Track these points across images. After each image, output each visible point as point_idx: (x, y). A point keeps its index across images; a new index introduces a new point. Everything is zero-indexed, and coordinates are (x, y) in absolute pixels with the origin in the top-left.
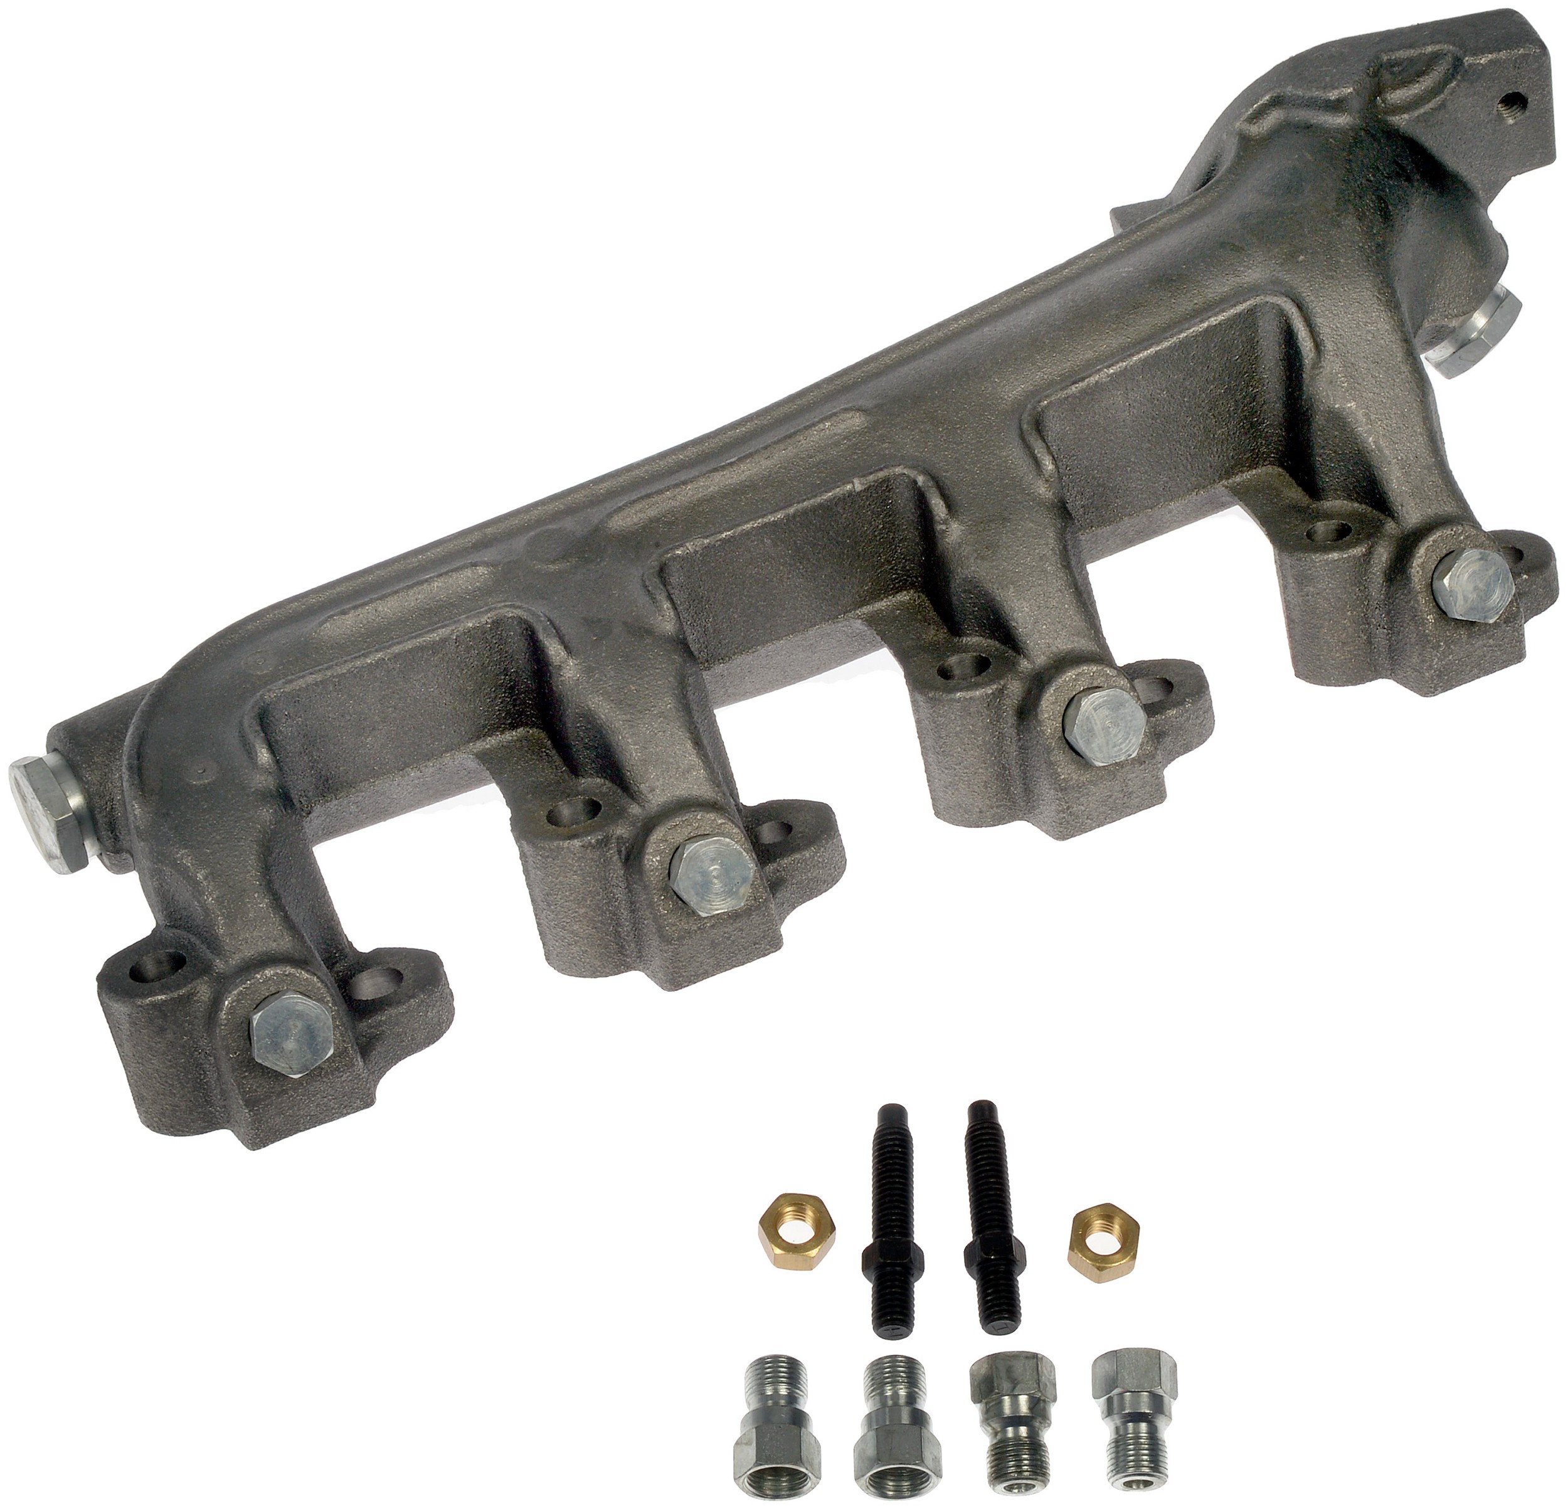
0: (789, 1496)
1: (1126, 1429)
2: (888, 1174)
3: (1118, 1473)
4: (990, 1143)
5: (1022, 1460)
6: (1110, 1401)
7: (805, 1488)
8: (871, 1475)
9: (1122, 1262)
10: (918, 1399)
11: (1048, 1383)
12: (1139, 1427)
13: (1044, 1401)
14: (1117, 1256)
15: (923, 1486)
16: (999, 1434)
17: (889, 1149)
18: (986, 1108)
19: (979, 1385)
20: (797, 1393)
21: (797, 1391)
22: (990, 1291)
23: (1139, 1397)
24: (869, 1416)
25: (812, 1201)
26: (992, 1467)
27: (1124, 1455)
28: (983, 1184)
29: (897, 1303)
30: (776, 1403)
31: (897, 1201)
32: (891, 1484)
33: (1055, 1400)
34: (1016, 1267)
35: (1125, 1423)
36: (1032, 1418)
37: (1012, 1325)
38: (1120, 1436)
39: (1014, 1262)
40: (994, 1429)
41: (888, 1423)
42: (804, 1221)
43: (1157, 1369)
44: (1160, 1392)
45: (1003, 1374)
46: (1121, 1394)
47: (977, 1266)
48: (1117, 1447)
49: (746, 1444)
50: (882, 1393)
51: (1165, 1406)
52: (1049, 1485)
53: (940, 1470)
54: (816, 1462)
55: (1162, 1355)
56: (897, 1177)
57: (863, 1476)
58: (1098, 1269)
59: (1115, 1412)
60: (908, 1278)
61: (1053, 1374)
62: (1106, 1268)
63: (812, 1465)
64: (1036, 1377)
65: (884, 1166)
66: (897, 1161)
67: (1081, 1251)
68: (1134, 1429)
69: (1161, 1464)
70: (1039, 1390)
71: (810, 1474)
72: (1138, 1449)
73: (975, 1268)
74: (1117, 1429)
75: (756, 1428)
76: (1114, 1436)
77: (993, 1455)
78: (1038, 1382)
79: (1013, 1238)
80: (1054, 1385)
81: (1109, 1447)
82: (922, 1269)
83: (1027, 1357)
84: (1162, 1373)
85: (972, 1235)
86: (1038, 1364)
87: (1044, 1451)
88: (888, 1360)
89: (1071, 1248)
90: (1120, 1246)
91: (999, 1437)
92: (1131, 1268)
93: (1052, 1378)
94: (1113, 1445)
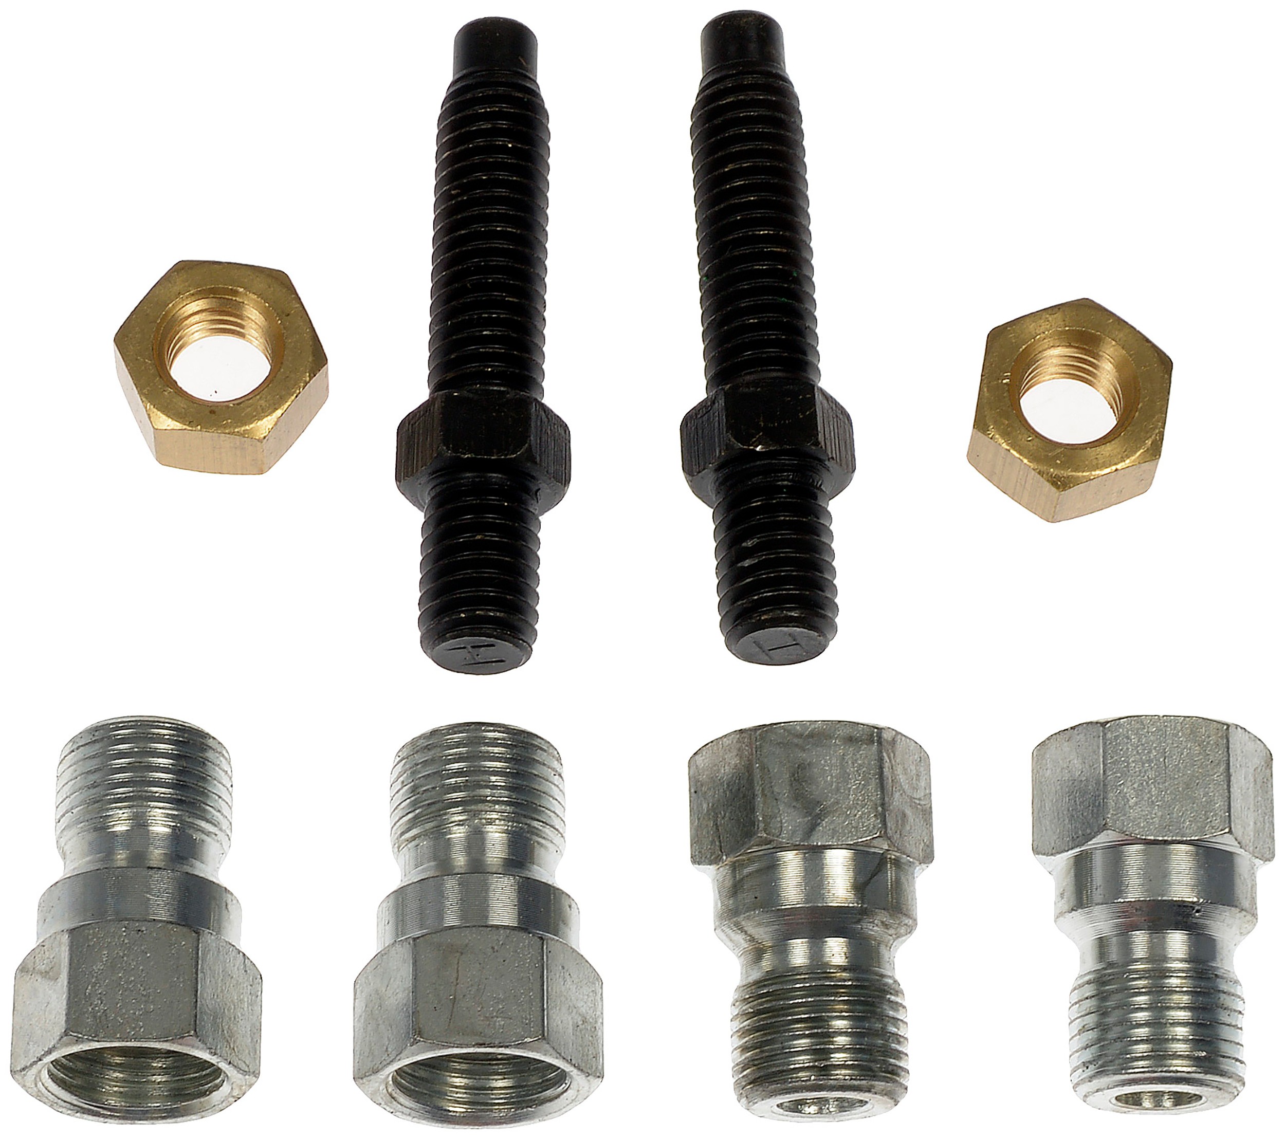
0: (171, 1114)
1: (1126, 946)
2: (476, 211)
3: (1100, 1073)
4: (759, 129)
5: (828, 1036)
6: (1081, 865)
7: (216, 1096)
8: (399, 1072)
9: (1119, 466)
10: (539, 852)
11: (909, 812)
12: (1163, 945)
13: (897, 863)
14: (1107, 449)
15: (549, 1093)
16: (767, 956)
17: (480, 142)
18: (753, 33)
19: (714, 811)
20: (203, 831)
21: (203, 824)
22: (749, 543)
23: (1165, 858)
24: (400, 895)
25: (260, 283)
26: (745, 1049)
27: (1120, 1023)
28: (737, 243)
29: (488, 573)
30: (138, 859)
31: (497, 286)
32: (459, 1081)
33: (928, 857)
34: (825, 475)
35: (1125, 931)
36: (861, 913)
37: (810, 638)
38: (1111, 965)
39: (821, 461)
40: (752, 939)
41: (451, 919)
42: (242, 336)
43: (1218, 775)
44: (1227, 843)
45: (783, 789)
46: (1115, 851)
47: (717, 470)
48: (1101, 997)
49: (45, 974)
50: (439, 835)
51: (1238, 882)
52: (905, 1101)
53: (598, 1056)
54: (242, 1029)
55: (1236, 739)
56: (500, 218)
57: (376, 1071)
58: (1054, 484)
59: (1098, 896)
60: (523, 502)
61: (923, 784)
62: (1076, 482)
63: (229, 1039)
64: (876, 797)
65: (464, 189)
66: (502, 175)
67: (1005, 434)
68: (1152, 947)
69: (1226, 1048)
70: (885, 836)
71: (223, 1065)
72: (1159, 1008)
73: (709, 477)
74: (1102, 944)
75: (71, 931)
76: (1092, 964)
77: (750, 1015)
78: (883, 810)
79: (818, 397)
80: (927, 813)
81: (1076, 997)
82: (563, 478)
83: (851, 740)
84: (1235, 789)
85: (704, 382)
86: (881, 760)
87: (896, 1006)
88: (457, 737)
89: (980, 424)
90: (1116, 423)
91: (767, 963)
92: (1143, 484)
93: (920, 794)
94: (1089, 991)
